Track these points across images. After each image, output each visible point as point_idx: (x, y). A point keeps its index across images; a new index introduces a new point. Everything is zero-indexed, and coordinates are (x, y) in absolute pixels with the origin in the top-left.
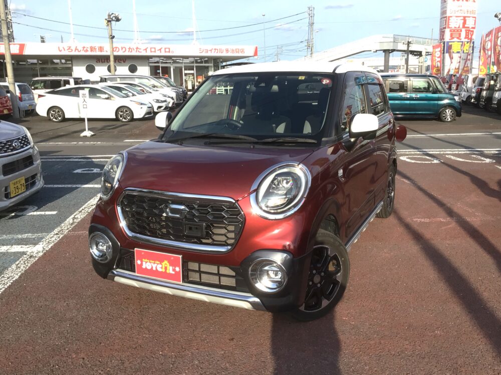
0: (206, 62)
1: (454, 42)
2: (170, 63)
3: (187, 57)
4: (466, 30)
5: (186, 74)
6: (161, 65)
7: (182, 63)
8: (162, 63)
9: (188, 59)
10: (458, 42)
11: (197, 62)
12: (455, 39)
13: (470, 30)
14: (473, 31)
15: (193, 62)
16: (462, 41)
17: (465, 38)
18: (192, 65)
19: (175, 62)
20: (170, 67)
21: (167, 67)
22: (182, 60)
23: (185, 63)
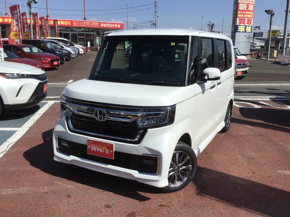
0: (92, 31)
1: (241, 26)
2: (69, 31)
3: (80, 28)
4: (248, 19)
5: (79, 38)
6: (63, 32)
7: (77, 31)
8: (64, 31)
9: (80, 29)
10: (243, 26)
11: (86, 31)
12: (242, 24)
13: (249, 19)
14: (251, 20)
15: (83, 31)
16: (246, 25)
17: (247, 24)
18: (83, 33)
19: (72, 30)
20: (69, 33)
21: (67, 33)
22: (77, 30)
23: (78, 31)
